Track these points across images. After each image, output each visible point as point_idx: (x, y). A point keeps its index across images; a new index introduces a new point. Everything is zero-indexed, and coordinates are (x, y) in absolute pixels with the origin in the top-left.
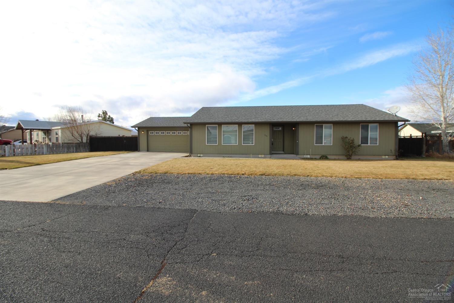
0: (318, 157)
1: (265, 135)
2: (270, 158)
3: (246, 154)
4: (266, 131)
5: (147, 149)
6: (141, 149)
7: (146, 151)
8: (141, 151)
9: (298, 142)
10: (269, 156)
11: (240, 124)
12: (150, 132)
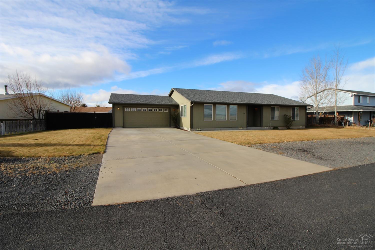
0: (272, 128)
1: (244, 113)
2: (247, 129)
3: (232, 128)
4: (244, 111)
5: (122, 126)
6: (115, 125)
7: (122, 127)
8: (116, 128)
9: (262, 118)
10: (246, 128)
11: (228, 104)
12: (125, 108)
